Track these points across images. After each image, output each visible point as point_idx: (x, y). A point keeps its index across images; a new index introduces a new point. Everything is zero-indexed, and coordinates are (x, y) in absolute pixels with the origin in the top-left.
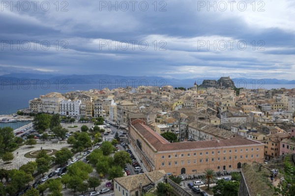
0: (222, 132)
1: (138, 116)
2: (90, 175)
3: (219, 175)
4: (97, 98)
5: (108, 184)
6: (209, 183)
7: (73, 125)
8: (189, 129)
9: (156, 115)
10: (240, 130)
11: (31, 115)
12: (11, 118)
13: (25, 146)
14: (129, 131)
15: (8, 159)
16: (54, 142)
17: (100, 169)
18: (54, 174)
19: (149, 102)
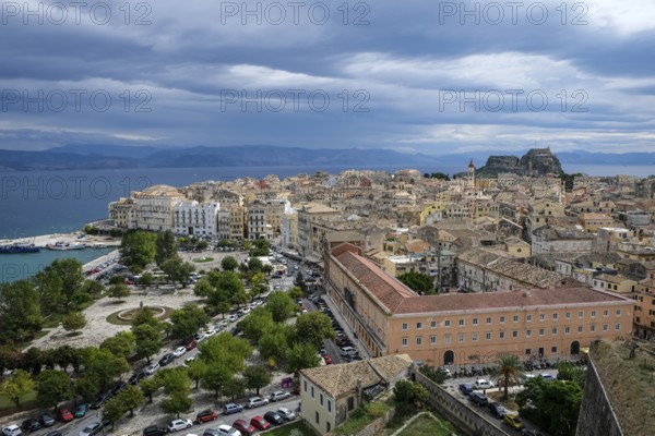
0: (535, 273)
1: (345, 237)
2: (247, 364)
3: (529, 367)
4: (253, 198)
5: (286, 382)
6: (507, 384)
7: (203, 255)
8: (460, 265)
9: (384, 235)
10: (577, 270)
11: (114, 234)
12: (73, 240)
13: (107, 299)
14: (326, 270)
15: (75, 325)
16: (165, 293)
17: (269, 351)
18: (171, 358)
19: (369, 207)
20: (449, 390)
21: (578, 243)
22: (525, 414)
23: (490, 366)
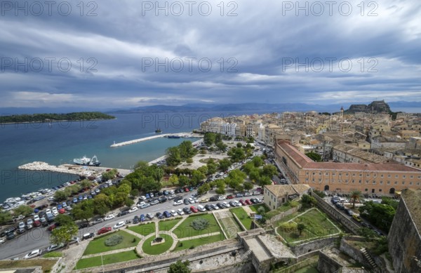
0: (371, 157)
1: (284, 138)
2: (245, 181)
3: (366, 196)
4: (248, 122)
5: (258, 189)
6: (354, 202)
7: (230, 142)
8: (334, 151)
9: (300, 138)
10: (396, 156)
11: (202, 133)
12: (190, 135)
13: (199, 154)
14: (275, 150)
15: (190, 162)
16: (218, 154)
17: (252, 177)
18: (219, 176)
19: (294, 126)
20: (326, 201)
21: (398, 144)
22: (363, 216)
23: (347, 194)
